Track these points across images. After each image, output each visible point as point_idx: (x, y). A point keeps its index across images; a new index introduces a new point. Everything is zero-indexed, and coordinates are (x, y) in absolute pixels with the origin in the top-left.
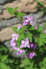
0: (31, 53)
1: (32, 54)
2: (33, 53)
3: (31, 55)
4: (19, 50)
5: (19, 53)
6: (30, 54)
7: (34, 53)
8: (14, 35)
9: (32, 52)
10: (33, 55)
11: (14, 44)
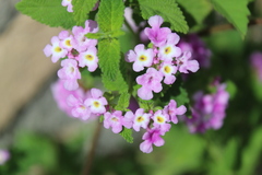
0: (208, 99)
1: (215, 99)
2: (218, 93)
3: (209, 108)
4: (146, 118)
5: (150, 137)
6: (202, 104)
7: (223, 87)
8: (57, 48)
9: (211, 88)
10: (223, 99)
11: (90, 102)
